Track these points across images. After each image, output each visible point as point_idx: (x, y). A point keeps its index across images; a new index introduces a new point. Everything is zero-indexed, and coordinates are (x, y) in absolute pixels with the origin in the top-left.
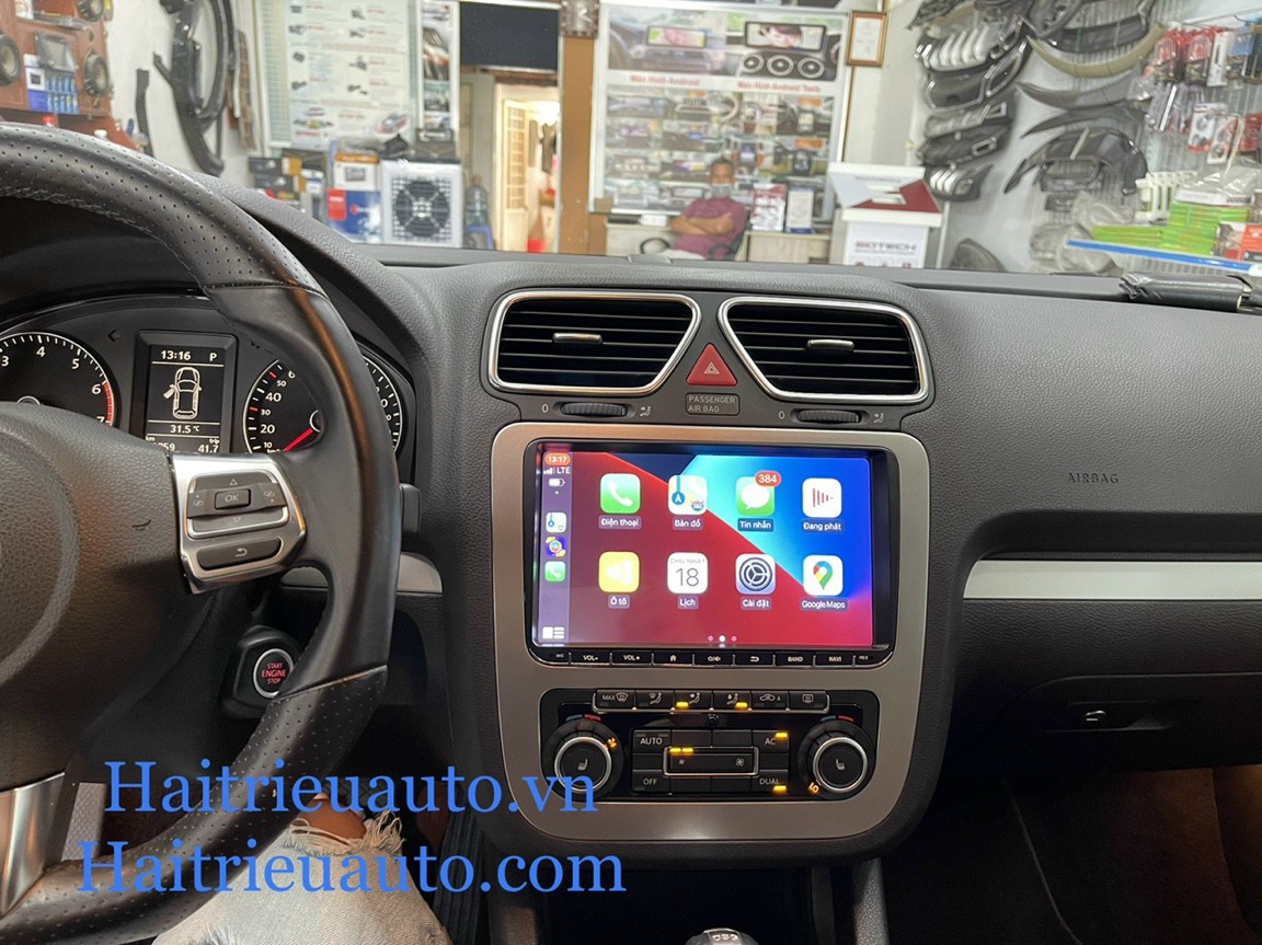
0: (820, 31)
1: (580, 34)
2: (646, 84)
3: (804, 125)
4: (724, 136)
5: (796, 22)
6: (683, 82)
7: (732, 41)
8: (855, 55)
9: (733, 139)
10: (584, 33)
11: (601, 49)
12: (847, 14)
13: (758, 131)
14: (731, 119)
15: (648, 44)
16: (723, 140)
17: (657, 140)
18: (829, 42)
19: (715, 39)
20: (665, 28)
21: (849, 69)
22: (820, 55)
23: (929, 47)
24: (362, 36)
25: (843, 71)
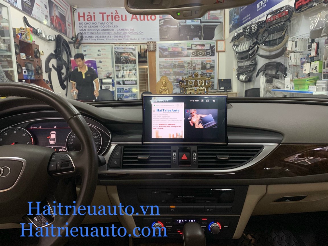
0: (209, 45)
1: (152, 51)
2: (169, 61)
3: (208, 67)
4: (188, 71)
5: (203, 43)
6: (178, 59)
7: (188, 49)
8: (219, 50)
9: (191, 72)
10: (153, 50)
11: (157, 54)
12: (215, 41)
13: (197, 69)
14: (190, 67)
15: (168, 51)
16: (188, 72)
17: (172, 74)
18: (212, 47)
19: (184, 49)
20: (172, 47)
21: (217, 53)
22: (210, 51)
23: (235, 47)
24: (100, 55)
25: (216, 54)
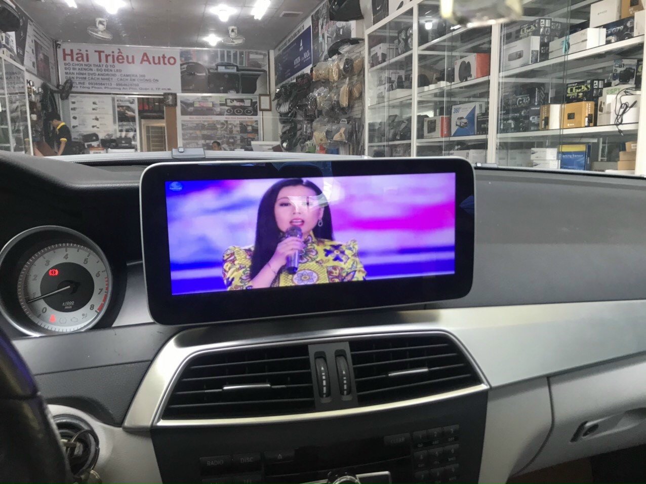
0: (250, 100)
1: (171, 105)
2: (194, 119)
3: (249, 130)
4: (223, 134)
5: (242, 98)
6: (207, 118)
7: (221, 105)
8: (262, 107)
9: (226, 135)
11: (178, 109)
12: (258, 95)
13: (234, 132)
14: (225, 129)
15: (194, 107)
17: (200, 137)
18: (253, 104)
19: (216, 104)
20: (199, 102)
22: (251, 108)
24: (96, 110)
25: (260, 113)
